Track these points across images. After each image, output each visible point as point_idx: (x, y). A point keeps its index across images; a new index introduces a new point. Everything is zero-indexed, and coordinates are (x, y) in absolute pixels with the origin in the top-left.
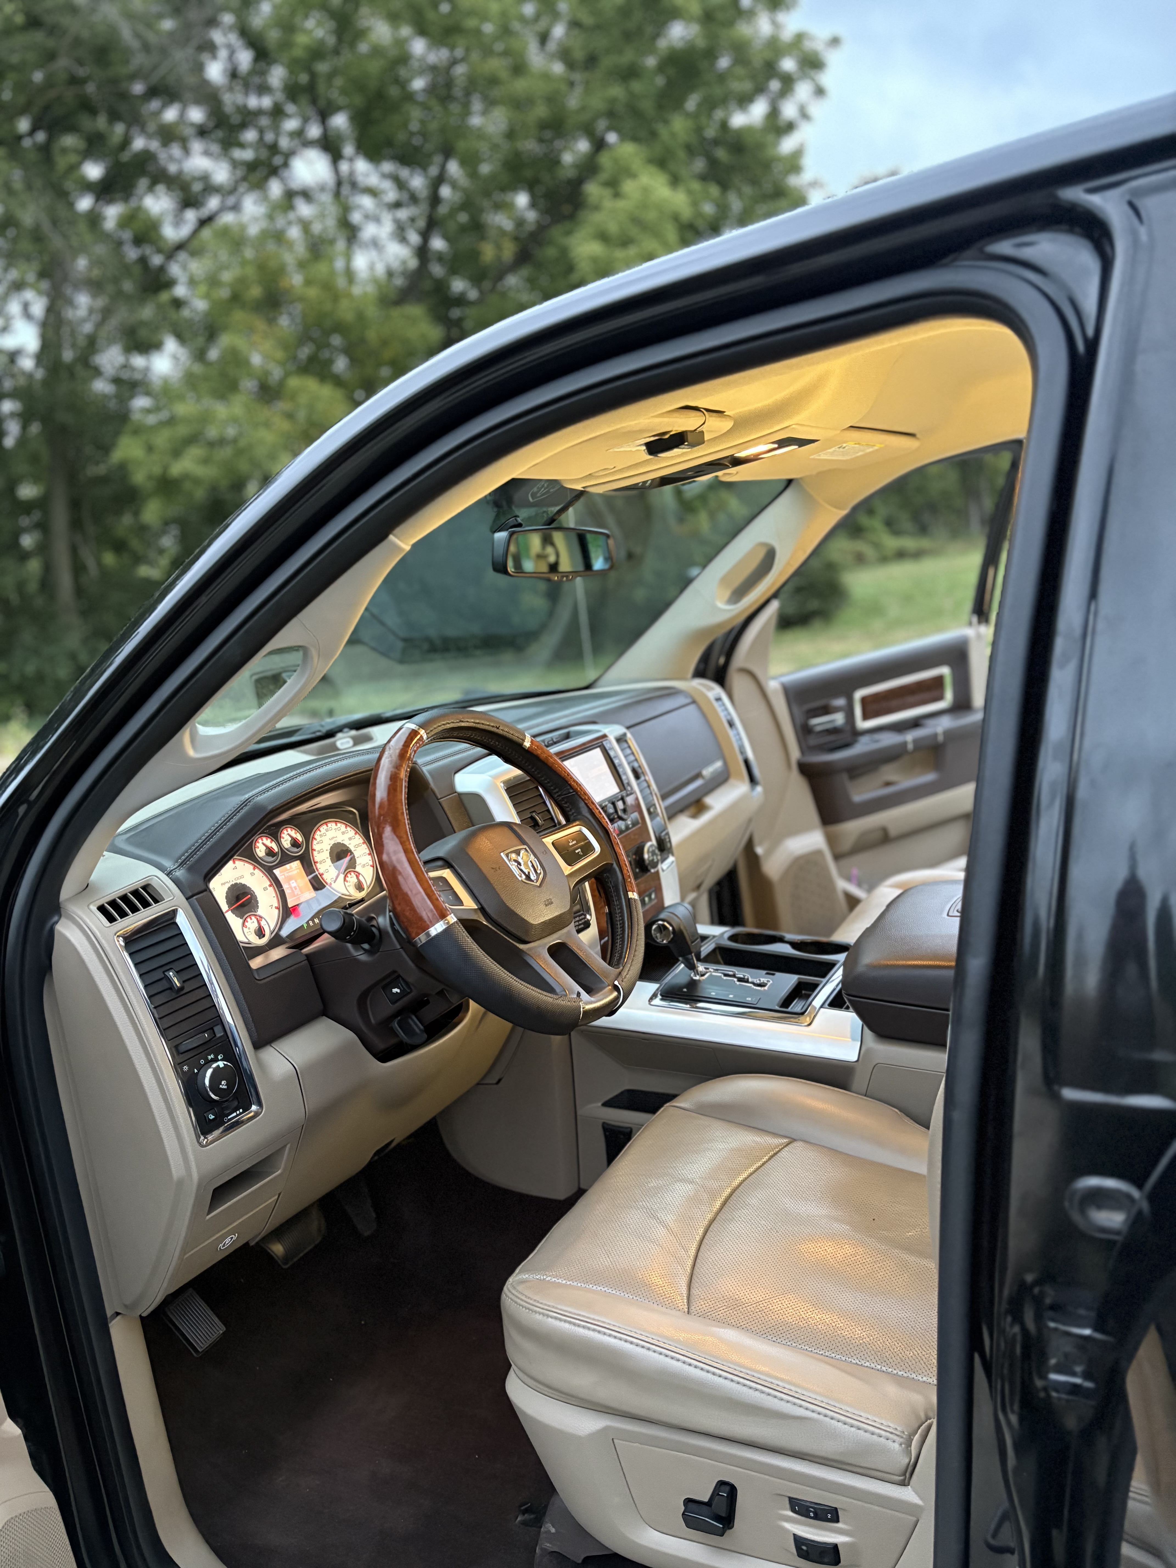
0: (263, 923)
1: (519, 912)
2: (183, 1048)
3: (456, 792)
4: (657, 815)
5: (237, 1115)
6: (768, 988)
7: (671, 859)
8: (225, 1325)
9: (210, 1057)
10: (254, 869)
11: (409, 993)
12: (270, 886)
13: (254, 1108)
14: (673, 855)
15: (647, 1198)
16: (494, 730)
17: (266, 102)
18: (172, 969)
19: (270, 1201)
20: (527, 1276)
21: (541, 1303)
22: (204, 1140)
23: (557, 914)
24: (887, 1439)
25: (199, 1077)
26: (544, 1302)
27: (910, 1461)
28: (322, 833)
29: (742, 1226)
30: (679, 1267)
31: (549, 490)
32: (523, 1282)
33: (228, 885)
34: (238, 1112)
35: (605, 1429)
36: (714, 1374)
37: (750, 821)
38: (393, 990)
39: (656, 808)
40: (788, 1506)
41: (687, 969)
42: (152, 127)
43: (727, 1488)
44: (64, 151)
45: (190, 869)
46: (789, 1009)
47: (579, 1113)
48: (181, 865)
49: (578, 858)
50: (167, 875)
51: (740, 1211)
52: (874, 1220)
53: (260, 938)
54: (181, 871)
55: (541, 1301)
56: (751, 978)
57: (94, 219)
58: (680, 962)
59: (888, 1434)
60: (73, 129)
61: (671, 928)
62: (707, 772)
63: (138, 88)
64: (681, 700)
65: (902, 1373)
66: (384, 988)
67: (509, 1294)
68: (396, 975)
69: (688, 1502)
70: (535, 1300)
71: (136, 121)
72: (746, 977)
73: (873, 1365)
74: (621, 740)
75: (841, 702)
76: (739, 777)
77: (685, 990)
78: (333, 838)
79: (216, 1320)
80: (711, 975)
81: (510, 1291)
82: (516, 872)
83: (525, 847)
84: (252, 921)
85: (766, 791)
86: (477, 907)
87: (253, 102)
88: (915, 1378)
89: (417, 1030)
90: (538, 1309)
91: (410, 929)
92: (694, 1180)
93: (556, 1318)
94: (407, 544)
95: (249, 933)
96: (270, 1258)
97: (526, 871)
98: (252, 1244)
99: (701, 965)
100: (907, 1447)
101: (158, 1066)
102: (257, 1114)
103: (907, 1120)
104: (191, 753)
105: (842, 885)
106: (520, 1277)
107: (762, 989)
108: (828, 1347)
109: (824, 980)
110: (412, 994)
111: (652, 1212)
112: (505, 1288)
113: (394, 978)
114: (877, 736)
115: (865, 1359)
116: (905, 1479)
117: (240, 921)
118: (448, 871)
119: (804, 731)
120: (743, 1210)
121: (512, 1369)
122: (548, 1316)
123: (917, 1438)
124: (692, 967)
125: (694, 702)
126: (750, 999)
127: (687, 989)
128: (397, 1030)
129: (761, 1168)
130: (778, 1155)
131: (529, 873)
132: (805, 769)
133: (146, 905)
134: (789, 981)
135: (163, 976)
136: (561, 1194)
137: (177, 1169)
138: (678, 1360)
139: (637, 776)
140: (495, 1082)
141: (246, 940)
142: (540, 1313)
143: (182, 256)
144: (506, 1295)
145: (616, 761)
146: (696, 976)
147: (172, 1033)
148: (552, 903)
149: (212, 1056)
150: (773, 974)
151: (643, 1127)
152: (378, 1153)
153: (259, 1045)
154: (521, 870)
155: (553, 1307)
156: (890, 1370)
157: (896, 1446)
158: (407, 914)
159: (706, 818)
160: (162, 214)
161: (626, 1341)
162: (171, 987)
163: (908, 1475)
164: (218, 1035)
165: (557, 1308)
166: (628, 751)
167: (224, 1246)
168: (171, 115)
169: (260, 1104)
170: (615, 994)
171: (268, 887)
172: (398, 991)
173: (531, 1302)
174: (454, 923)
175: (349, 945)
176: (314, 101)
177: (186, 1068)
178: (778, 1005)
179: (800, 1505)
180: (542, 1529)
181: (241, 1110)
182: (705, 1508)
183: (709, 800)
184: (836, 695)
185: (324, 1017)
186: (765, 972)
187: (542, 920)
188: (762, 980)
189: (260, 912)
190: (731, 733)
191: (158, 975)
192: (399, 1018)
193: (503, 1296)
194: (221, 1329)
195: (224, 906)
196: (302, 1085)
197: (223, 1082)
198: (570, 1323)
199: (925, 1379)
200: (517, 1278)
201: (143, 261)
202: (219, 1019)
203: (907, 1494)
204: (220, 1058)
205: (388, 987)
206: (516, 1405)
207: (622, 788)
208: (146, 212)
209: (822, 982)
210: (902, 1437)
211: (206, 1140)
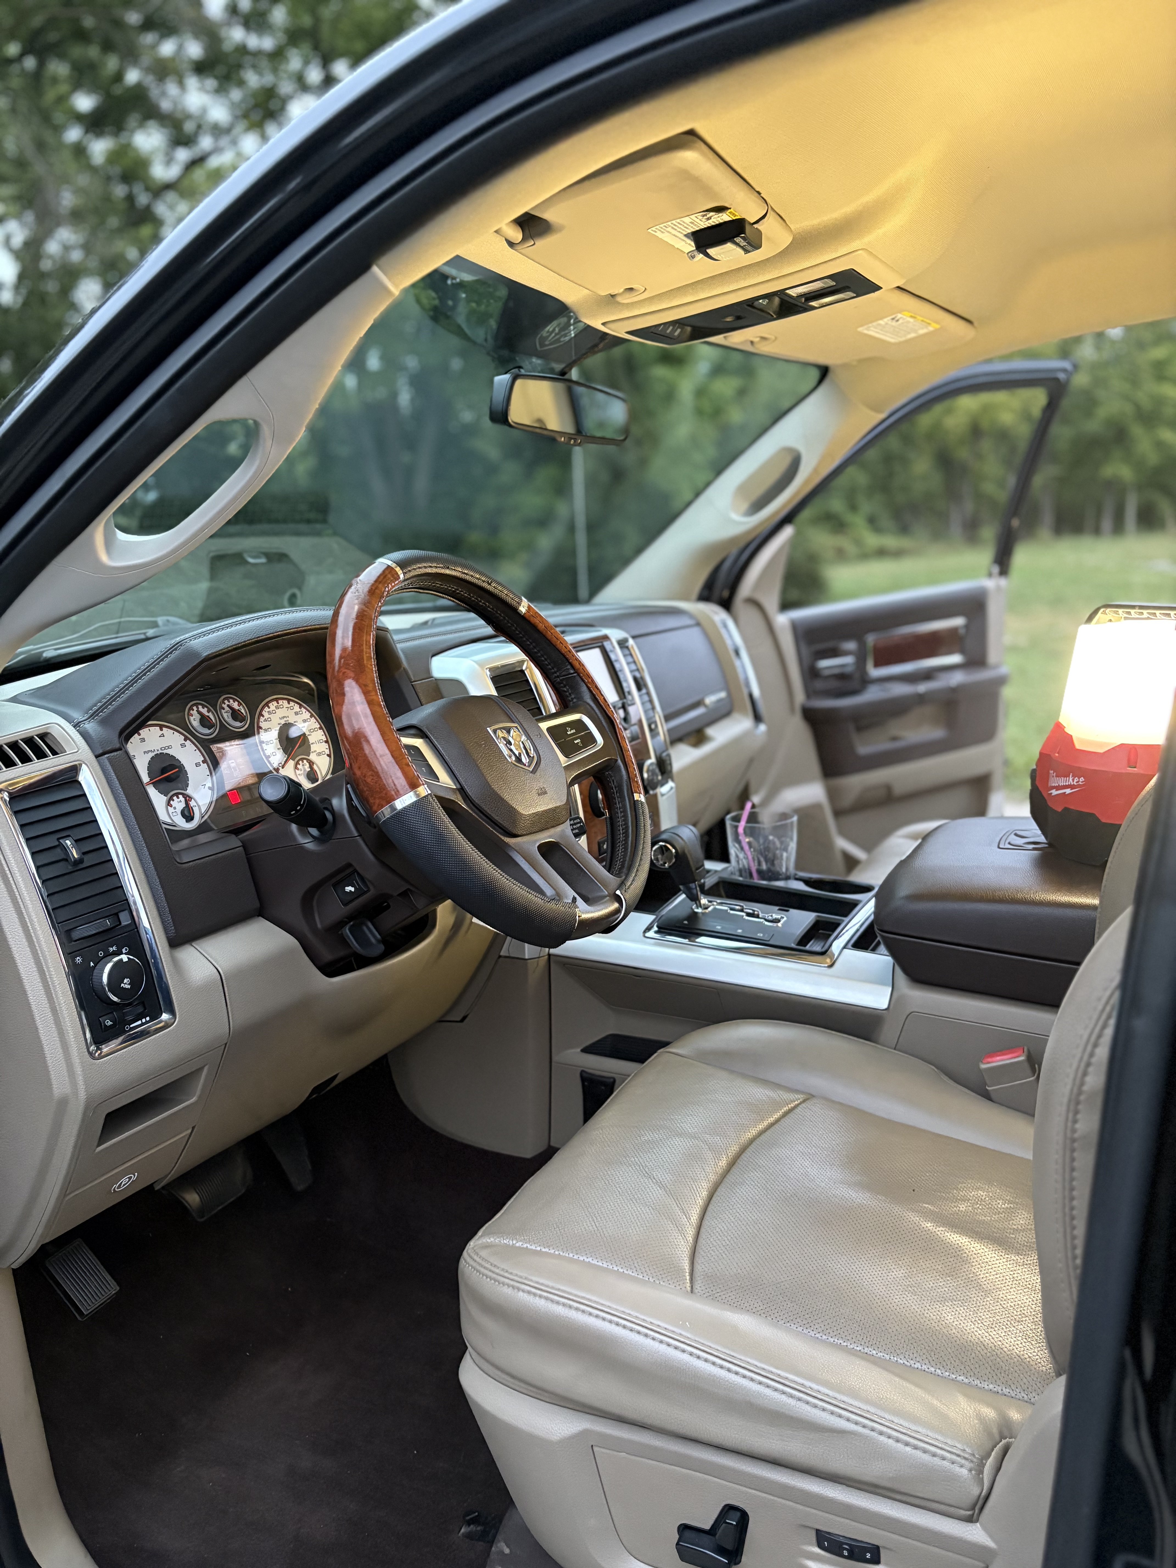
0: (192, 803)
1: (507, 797)
2: (76, 935)
3: (432, 677)
4: (658, 734)
5: (143, 1024)
6: (782, 924)
7: (670, 784)
8: (119, 1284)
9: (111, 949)
10: (185, 740)
11: (365, 893)
12: (204, 762)
13: (165, 1016)
14: (673, 780)
15: (641, 1153)
16: (485, 585)
17: (267, 43)
18: (69, 836)
19: (182, 1135)
20: (492, 1239)
21: (511, 1273)
22: (96, 1051)
23: (550, 806)
24: (953, 1463)
25: (96, 972)
26: (515, 1272)
27: (982, 1491)
28: (271, 709)
29: (756, 1191)
30: (680, 1237)
31: (560, 338)
32: (487, 1246)
33: (151, 755)
34: (144, 1020)
35: (584, 1433)
36: (729, 1370)
37: (751, 761)
38: (346, 888)
39: (656, 726)
40: (814, 1539)
41: (688, 900)
42: (146, 60)
43: (738, 1514)
44: (55, 80)
45: (104, 722)
46: (808, 948)
47: (555, 1058)
48: (92, 716)
49: (576, 749)
50: (74, 727)
51: (752, 1174)
52: (914, 1190)
53: (187, 821)
54: (91, 724)
55: (510, 1271)
56: (762, 913)
57: (80, 151)
58: (681, 892)
59: (954, 1457)
60: (62, 57)
61: (674, 851)
62: (710, 700)
63: (133, 18)
64: (685, 621)
65: (962, 1378)
66: (335, 886)
67: (469, 1260)
68: (351, 870)
69: (684, 1529)
70: (503, 1270)
71: (131, 55)
72: (756, 913)
73: (924, 1367)
74: (622, 644)
75: (851, 645)
76: (743, 711)
77: (686, 922)
78: (284, 717)
79: (108, 1277)
80: (715, 909)
81: (471, 1257)
82: (506, 752)
83: (516, 725)
84: (179, 800)
85: (769, 731)
86: (455, 787)
87: (254, 41)
88: (979, 1385)
89: (373, 940)
90: (507, 1281)
91: (371, 800)
92: (696, 1135)
93: (529, 1292)
94: (396, 286)
95: (175, 814)
96: (182, 1208)
97: (517, 753)
98: (157, 1187)
99: (704, 898)
100: (979, 1475)
101: (42, 956)
102: (167, 1026)
103: (946, 1078)
104: (104, 558)
105: (842, 844)
106: (484, 1241)
107: (775, 925)
108: (867, 1341)
109: (846, 920)
110: (370, 892)
111: (647, 1170)
112: (465, 1253)
113: (347, 873)
114: (889, 685)
115: (914, 1359)
116: (973, 1514)
117: (164, 799)
118: (421, 740)
119: (811, 674)
120: (756, 1173)
121: (467, 1352)
122: (519, 1289)
123: (990, 1462)
124: (694, 899)
125: (698, 624)
126: (762, 935)
127: (688, 922)
128: (349, 938)
129: (775, 1126)
130: (795, 1111)
131: (520, 754)
132: (810, 716)
133: (41, 755)
134: (803, 919)
135: (57, 843)
136: (528, 1151)
137: (60, 1085)
138: (684, 1351)
139: (639, 688)
140: (459, 1019)
141: (168, 820)
142: (509, 1286)
143: (171, 196)
144: (466, 1262)
145: (617, 666)
146: (698, 908)
147: (64, 914)
148: (545, 793)
149: (114, 948)
150: (787, 911)
151: (631, 1077)
152: (316, 1089)
153: (175, 943)
154: (511, 750)
155: (526, 1278)
156: (947, 1374)
157: (964, 1472)
158: (369, 780)
159: (706, 749)
160: (152, 153)
161: (617, 1324)
162: (66, 859)
163: (977, 1511)
164: (124, 923)
165: (531, 1280)
166: (630, 659)
167: (119, 1187)
168: (167, 48)
169: (172, 1011)
170: (616, 905)
171: (201, 763)
172: (353, 889)
173: (497, 1271)
174: (427, 796)
175: (294, 827)
176: (316, 47)
177: (79, 960)
178: (794, 944)
179: (828, 1540)
180: (493, 1549)
181: (148, 1019)
182: (706, 1539)
183: (710, 731)
184: (848, 637)
185: (260, 918)
186: (778, 908)
187: (533, 811)
188: (775, 916)
189: (189, 791)
190: (737, 663)
191: (51, 841)
192: (352, 923)
193: (462, 1263)
194: (113, 1288)
195: (145, 778)
196: (227, 995)
197: (126, 981)
198: (547, 1298)
199: (991, 1386)
200: (480, 1242)
201: (130, 198)
202: (125, 904)
203: (975, 1533)
204: (124, 951)
205: (339, 885)
206: (471, 1398)
207: (622, 697)
208: (135, 150)
209: (843, 921)
210: (972, 1461)
211: (99, 1052)
